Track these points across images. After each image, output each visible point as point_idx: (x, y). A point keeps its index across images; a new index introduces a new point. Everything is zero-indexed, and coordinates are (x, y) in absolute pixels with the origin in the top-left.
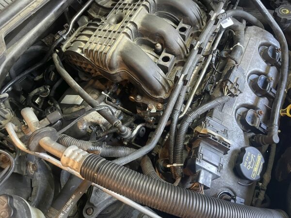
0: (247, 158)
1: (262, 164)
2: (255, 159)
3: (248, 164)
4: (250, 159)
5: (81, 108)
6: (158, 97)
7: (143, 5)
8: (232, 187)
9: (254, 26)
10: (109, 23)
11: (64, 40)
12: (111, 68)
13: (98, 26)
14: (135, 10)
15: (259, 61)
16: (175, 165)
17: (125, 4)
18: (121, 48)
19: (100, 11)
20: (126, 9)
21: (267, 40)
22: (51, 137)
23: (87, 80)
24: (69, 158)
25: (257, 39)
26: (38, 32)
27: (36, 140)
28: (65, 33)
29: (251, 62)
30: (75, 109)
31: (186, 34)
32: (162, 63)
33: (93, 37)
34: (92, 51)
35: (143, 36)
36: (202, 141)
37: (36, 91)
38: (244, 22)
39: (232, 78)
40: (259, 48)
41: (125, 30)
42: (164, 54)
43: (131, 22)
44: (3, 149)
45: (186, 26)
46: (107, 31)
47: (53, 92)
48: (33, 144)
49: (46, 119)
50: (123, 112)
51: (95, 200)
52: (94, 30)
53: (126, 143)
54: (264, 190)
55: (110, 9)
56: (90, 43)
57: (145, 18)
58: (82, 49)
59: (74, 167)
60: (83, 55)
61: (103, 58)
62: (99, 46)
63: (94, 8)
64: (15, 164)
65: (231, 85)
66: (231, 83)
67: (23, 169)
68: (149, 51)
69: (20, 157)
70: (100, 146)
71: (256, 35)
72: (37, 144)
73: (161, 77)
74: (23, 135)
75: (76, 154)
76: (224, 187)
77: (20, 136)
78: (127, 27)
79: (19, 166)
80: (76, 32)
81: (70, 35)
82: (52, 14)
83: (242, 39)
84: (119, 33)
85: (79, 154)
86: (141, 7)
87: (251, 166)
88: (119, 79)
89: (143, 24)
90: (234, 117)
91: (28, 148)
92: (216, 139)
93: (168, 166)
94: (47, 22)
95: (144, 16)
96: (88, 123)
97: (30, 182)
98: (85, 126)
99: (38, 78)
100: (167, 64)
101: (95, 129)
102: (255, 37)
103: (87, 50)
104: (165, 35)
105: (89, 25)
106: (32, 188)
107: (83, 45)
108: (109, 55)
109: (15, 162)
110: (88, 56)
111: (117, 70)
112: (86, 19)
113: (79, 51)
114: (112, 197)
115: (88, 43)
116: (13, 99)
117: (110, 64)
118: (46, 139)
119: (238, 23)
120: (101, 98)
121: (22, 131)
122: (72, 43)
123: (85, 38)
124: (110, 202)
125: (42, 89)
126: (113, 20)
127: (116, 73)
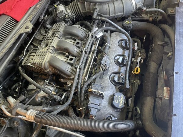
0: (116, 98)
1: (124, 100)
2: (120, 98)
3: (116, 101)
4: (117, 98)
5: (36, 90)
6: (70, 78)
7: (56, 36)
8: (112, 114)
9: (115, 32)
10: (42, 48)
11: (22, 60)
12: (46, 69)
13: (37, 50)
14: (53, 39)
15: (118, 49)
16: (81, 109)
17: (48, 37)
18: (48, 59)
19: (38, 42)
20: (49, 40)
21: (122, 38)
22: (21, 108)
23: (37, 76)
24: (29, 115)
25: (116, 39)
26: (9, 61)
27: (14, 110)
28: (22, 57)
29: (115, 51)
30: (33, 92)
31: (79, 45)
32: (69, 62)
33: (35, 56)
34: (35, 63)
35: (59, 51)
36: (90, 95)
37: (14, 86)
38: (109, 32)
39: (103, 62)
40: (118, 43)
41: (49, 50)
42: (70, 57)
43: (51, 46)
44: (2, 117)
45: (79, 41)
46: (41, 52)
47: (23, 84)
48: (14, 112)
49: (18, 100)
50: (57, 88)
51: (48, 133)
52: (35, 53)
53: (61, 103)
54: (131, 112)
55: (42, 41)
56: (34, 59)
57: (58, 43)
58: (31, 63)
59: (32, 119)
60: (32, 66)
61: (41, 66)
62: (38, 60)
63: (35, 40)
64: (8, 123)
65: (103, 65)
66: (102, 64)
67: (12, 125)
68: (63, 57)
69: (9, 120)
70: (47, 107)
71: (116, 37)
72: (15, 112)
73: (69, 69)
74: (9, 109)
75: (32, 113)
76: (108, 114)
77: (8, 110)
78: (50, 49)
79: (10, 124)
80: (28, 54)
81: (25, 57)
82: (14, 50)
83: (108, 41)
84: (46, 52)
85: (33, 113)
86: (56, 37)
87: (118, 101)
88: (51, 73)
89: (57, 46)
90: (109, 79)
91: (12, 114)
92: (96, 93)
93: (79, 110)
94: (12, 55)
95: (57, 41)
96: (40, 97)
97: (17, 131)
98: (39, 99)
99: (15, 78)
100: (72, 62)
101: (44, 99)
102: (116, 38)
103: (33, 63)
104: (68, 49)
105: (33, 50)
106: (19, 133)
107: (31, 61)
108: (43, 64)
109: (8, 122)
110: (35, 65)
111: (49, 70)
112: (32, 47)
113: (29, 64)
114: (56, 130)
115: (33, 59)
116: (4, 92)
117: (44, 68)
118: (19, 109)
119: (105, 33)
120: (45, 84)
121: (9, 108)
122: (26, 60)
123: (32, 57)
124: (56, 133)
125: (17, 85)
126: (44, 46)
127: (49, 71)
